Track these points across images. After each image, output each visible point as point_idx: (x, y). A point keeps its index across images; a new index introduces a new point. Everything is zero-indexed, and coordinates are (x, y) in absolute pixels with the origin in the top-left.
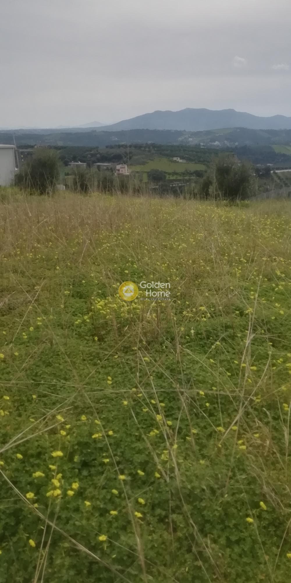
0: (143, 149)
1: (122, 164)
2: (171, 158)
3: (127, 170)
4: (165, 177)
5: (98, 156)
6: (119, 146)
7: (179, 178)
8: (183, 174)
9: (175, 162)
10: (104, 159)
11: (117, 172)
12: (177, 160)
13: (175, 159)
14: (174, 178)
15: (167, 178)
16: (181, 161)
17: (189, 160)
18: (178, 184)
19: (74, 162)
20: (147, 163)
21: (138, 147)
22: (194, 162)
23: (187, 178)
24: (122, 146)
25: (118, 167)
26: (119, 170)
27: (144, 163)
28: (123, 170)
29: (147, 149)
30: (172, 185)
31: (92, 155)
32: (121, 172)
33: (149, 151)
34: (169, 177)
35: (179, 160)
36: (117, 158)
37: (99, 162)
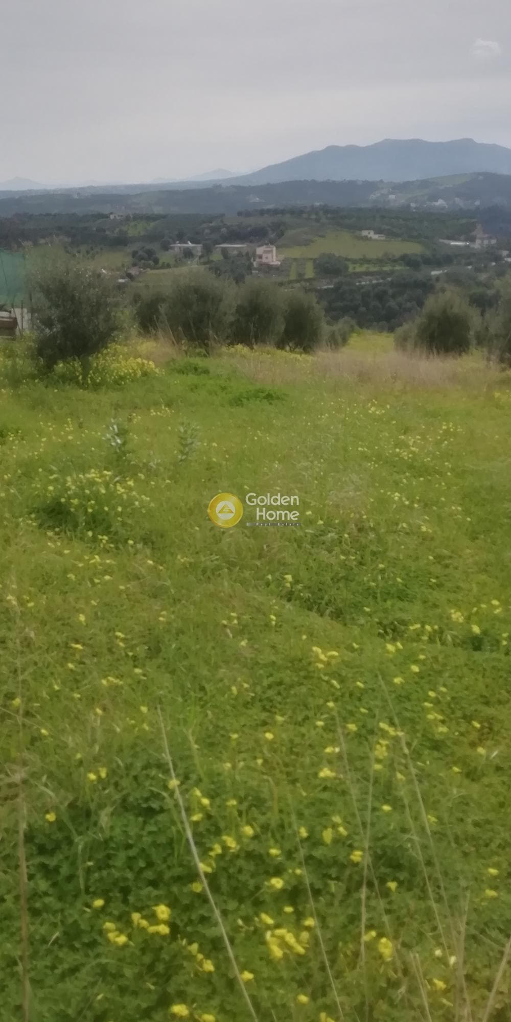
0: (304, 216)
1: (267, 244)
2: (357, 233)
3: (277, 256)
4: (346, 268)
5: (224, 230)
6: (262, 213)
7: (373, 269)
8: (380, 261)
9: (366, 239)
10: (235, 235)
11: (258, 260)
12: (369, 236)
13: (365, 233)
14: (363, 269)
15: (351, 270)
16: (376, 237)
17: (391, 234)
18: (370, 281)
19: (180, 243)
20: (313, 242)
21: (297, 212)
22: (400, 239)
23: (387, 268)
24: (268, 211)
25: (260, 250)
26: (261, 257)
27: (307, 243)
28: (269, 255)
29: (313, 217)
30: (360, 282)
31: (214, 230)
32: (264, 260)
33: (317, 220)
34: (354, 268)
35: (372, 235)
36: (258, 235)
37: (224, 242)
